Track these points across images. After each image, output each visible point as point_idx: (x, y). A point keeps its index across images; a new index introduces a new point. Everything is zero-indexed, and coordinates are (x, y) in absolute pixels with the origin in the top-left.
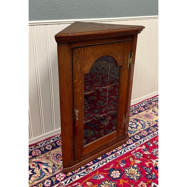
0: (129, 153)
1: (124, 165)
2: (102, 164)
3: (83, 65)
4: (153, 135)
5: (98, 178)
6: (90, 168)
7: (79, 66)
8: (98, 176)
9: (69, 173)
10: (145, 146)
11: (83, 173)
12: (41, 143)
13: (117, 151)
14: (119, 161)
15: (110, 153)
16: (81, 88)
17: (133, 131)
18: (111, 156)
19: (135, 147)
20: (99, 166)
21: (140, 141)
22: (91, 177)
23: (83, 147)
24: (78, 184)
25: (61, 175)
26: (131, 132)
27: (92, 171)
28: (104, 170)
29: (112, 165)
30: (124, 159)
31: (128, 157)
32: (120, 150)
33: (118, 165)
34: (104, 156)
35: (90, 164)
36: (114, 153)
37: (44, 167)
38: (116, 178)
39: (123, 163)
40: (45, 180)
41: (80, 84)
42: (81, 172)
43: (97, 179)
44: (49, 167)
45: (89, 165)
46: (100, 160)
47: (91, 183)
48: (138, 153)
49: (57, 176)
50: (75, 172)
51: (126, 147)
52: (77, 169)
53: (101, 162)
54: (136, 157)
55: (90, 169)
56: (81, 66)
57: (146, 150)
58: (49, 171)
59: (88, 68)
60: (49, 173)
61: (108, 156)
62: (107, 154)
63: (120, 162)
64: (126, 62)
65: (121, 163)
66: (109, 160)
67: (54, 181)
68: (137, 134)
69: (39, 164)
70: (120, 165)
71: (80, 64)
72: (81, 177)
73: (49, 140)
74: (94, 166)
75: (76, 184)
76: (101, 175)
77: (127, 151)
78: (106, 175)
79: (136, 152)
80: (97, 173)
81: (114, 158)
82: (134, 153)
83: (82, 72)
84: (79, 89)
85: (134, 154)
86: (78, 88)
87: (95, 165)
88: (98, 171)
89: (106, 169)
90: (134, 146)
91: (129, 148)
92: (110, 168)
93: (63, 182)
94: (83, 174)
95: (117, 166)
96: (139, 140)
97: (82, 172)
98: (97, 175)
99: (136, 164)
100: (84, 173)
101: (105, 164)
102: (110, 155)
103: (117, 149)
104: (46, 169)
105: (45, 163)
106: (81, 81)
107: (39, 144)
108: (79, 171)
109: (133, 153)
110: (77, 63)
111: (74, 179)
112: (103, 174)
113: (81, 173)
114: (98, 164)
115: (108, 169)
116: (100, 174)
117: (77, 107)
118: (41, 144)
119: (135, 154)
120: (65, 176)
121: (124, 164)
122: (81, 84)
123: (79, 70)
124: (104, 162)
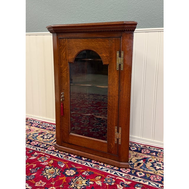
0: (106, 174)
1: (86, 175)
2: (77, 162)
3: (67, 53)
5: (60, 164)
7: (64, 54)
8: (62, 164)
9: (57, 150)
15: (96, 162)
16: (66, 74)
18: (92, 164)
20: (74, 161)
21: (136, 178)
22: (58, 161)
23: (70, 134)
24: (48, 157)
25: (53, 148)
27: (66, 159)
28: (72, 165)
29: (81, 168)
30: (94, 173)
31: (100, 174)
32: (106, 167)
35: (73, 156)
36: (99, 165)
41: (65, 69)
43: (59, 164)
46: (82, 160)
47: (53, 162)
50: (60, 152)
51: (115, 169)
52: (63, 152)
53: (80, 161)
54: (104, 180)
55: (68, 157)
59: (71, 58)
62: (93, 161)
63: (89, 171)
65: (87, 172)
66: (86, 164)
67: (47, 147)
68: (146, 173)
70: (84, 172)
71: (65, 52)
72: (57, 156)
74: (72, 158)
75: (47, 156)
77: (108, 172)
78: (66, 167)
79: (114, 178)
81: (90, 166)
82: (111, 177)
83: (67, 60)
86: (64, 73)
88: (67, 162)
89: (73, 165)
90: (121, 175)
91: (114, 172)
92: (76, 167)
93: (47, 151)
94: (60, 156)
95: (82, 171)
97: (62, 155)
99: (95, 183)
101: (80, 163)
103: (105, 165)
109: (109, 177)
110: (63, 51)
111: (52, 154)
113: (60, 155)
114: (76, 160)
115: (74, 167)
116: (65, 164)
119: (109, 179)
121: (88, 174)
122: (67, 70)
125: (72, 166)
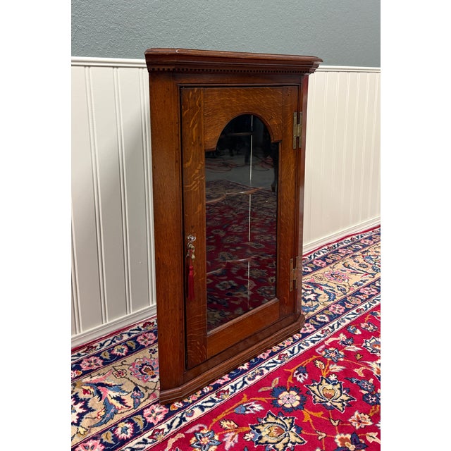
0: (312, 352)
1: (306, 377)
2: (253, 380)
4: (357, 311)
5: (249, 410)
6: (225, 389)
7: (194, 130)
8: (247, 406)
9: (175, 404)
10: (344, 334)
11: (209, 401)
12: (102, 342)
13: (282, 349)
14: (292, 371)
15: (267, 355)
16: (199, 182)
17: (310, 307)
18: (271, 361)
19: (322, 339)
20: (245, 383)
21: (331, 325)
22: (231, 410)
23: (206, 335)
24: (202, 428)
25: (157, 410)
26: (306, 310)
27: (232, 396)
28: (260, 390)
29: (277, 379)
30: (303, 365)
31: (310, 359)
33: (291, 377)
34: (255, 362)
35: (224, 381)
36: (276, 353)
37: (111, 394)
38: (293, 407)
39: (301, 374)
40: (117, 425)
42: (204, 400)
43: (247, 412)
44: (125, 394)
45: (221, 383)
46: (246, 371)
47: (233, 423)
48: (333, 351)
49: (147, 412)
50: (190, 401)
51: (300, 339)
52: (194, 393)
53: (250, 374)
54: (329, 359)
55: (224, 392)
56: (199, 129)
57: (350, 342)
58: (125, 401)
59: (213, 137)
60: (127, 406)
61: (262, 360)
62: (261, 356)
63: (295, 371)
64: (289, 133)
65: (296, 374)
66: (267, 368)
67: (140, 424)
68: (322, 312)
69: (99, 388)
70: (295, 379)
72: (207, 410)
73: (118, 335)
74: (233, 384)
75: (196, 428)
76: (253, 403)
77: (306, 348)
78: (266, 402)
79: (327, 347)
80: (245, 399)
81: (278, 365)
82: (323, 350)
84: (196, 186)
85: (324, 353)
86: (194, 182)
87: (235, 382)
88: (245, 396)
89: (263, 390)
90: (319, 337)
91: (309, 342)
92: (273, 386)
93: (164, 426)
94: (210, 404)
95: (290, 380)
96: (328, 323)
97: (208, 399)
98: (246, 403)
99: (333, 373)
100: (213, 401)
101: (258, 378)
102: (268, 358)
103: (281, 344)
104: (118, 399)
105: (114, 384)
106: (200, 165)
107: (97, 344)
108: (199, 399)
109: (321, 352)
110: (192, 122)
111: (190, 416)
112: (260, 401)
113: (206, 402)
114: (243, 380)
115: (269, 388)
116: (252, 401)
117: (192, 227)
118: (102, 345)
119: (326, 353)
120: (166, 411)
121: (305, 375)
122: (200, 172)
123: (194, 138)
124: (257, 374)
125: (262, 392)
